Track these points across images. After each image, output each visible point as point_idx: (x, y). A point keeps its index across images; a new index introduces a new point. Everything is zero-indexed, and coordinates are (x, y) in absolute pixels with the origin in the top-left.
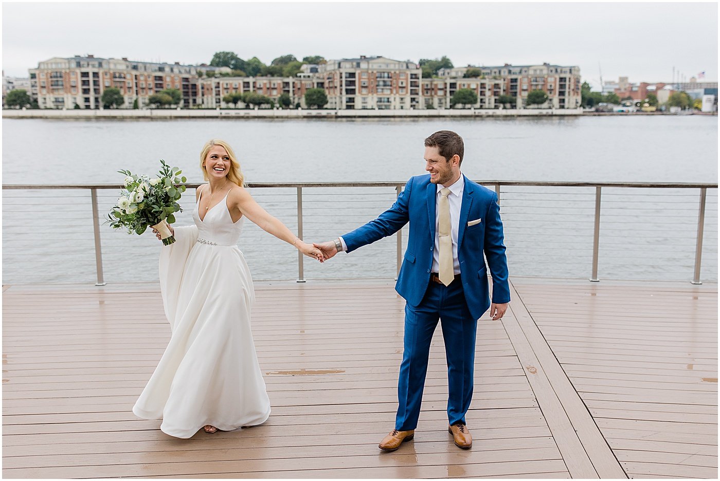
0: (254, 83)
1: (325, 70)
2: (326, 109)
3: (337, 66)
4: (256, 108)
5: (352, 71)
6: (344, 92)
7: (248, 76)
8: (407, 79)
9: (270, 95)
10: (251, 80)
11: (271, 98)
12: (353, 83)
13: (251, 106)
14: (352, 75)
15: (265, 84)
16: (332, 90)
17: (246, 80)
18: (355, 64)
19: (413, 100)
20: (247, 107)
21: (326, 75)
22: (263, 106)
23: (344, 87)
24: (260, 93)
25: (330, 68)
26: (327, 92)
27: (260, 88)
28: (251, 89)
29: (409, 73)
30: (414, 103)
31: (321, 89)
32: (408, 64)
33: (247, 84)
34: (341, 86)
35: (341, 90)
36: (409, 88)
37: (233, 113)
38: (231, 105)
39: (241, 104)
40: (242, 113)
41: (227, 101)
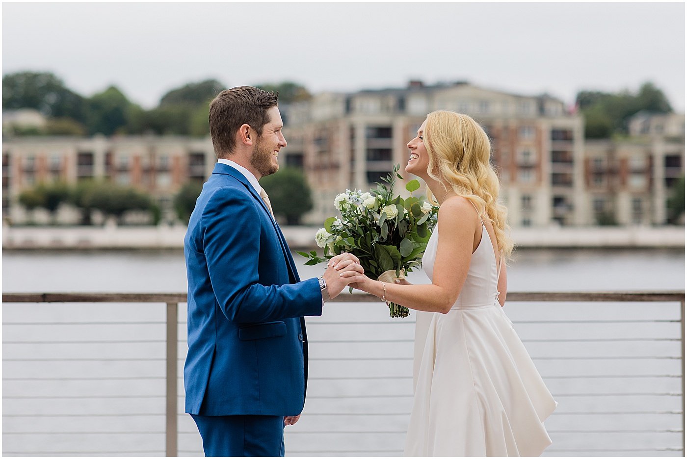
0: (108, 157)
1: (310, 120)
2: (311, 226)
3: (340, 108)
4: (111, 223)
5: (382, 120)
6: (360, 179)
7: (90, 134)
8: (539, 143)
9: (153, 186)
10: (98, 146)
11: (155, 197)
12: (385, 154)
13: (97, 217)
14: (385, 132)
15: (137, 159)
16: (326, 176)
17: (87, 145)
18: (392, 101)
19: (557, 201)
20: (86, 222)
21: (309, 132)
22: (132, 217)
23: (361, 166)
24: (124, 183)
25: (321, 112)
26: (312, 180)
27: (123, 170)
28: (99, 170)
29: (545, 125)
30: (561, 211)
31: (295, 172)
32: (542, 102)
33: (86, 159)
34: (352, 160)
35: (352, 174)
36: (547, 168)
37: (43, 237)
38: (41, 216)
39: (67, 214)
40: (71, 237)
41: (29, 203)
